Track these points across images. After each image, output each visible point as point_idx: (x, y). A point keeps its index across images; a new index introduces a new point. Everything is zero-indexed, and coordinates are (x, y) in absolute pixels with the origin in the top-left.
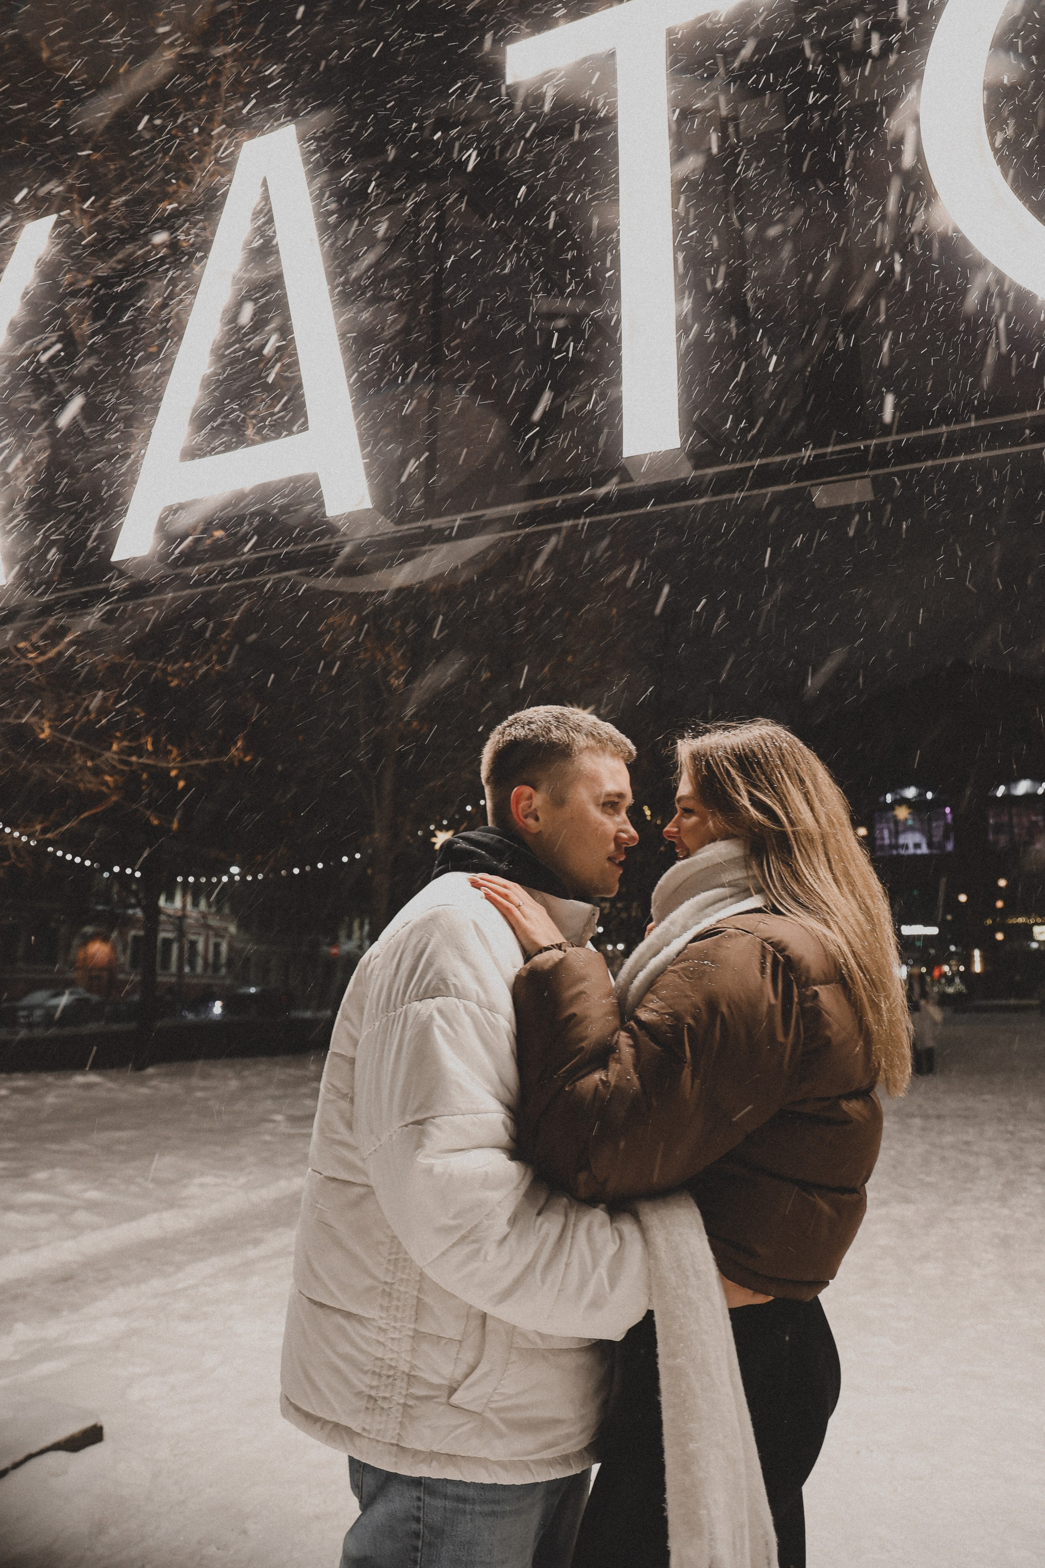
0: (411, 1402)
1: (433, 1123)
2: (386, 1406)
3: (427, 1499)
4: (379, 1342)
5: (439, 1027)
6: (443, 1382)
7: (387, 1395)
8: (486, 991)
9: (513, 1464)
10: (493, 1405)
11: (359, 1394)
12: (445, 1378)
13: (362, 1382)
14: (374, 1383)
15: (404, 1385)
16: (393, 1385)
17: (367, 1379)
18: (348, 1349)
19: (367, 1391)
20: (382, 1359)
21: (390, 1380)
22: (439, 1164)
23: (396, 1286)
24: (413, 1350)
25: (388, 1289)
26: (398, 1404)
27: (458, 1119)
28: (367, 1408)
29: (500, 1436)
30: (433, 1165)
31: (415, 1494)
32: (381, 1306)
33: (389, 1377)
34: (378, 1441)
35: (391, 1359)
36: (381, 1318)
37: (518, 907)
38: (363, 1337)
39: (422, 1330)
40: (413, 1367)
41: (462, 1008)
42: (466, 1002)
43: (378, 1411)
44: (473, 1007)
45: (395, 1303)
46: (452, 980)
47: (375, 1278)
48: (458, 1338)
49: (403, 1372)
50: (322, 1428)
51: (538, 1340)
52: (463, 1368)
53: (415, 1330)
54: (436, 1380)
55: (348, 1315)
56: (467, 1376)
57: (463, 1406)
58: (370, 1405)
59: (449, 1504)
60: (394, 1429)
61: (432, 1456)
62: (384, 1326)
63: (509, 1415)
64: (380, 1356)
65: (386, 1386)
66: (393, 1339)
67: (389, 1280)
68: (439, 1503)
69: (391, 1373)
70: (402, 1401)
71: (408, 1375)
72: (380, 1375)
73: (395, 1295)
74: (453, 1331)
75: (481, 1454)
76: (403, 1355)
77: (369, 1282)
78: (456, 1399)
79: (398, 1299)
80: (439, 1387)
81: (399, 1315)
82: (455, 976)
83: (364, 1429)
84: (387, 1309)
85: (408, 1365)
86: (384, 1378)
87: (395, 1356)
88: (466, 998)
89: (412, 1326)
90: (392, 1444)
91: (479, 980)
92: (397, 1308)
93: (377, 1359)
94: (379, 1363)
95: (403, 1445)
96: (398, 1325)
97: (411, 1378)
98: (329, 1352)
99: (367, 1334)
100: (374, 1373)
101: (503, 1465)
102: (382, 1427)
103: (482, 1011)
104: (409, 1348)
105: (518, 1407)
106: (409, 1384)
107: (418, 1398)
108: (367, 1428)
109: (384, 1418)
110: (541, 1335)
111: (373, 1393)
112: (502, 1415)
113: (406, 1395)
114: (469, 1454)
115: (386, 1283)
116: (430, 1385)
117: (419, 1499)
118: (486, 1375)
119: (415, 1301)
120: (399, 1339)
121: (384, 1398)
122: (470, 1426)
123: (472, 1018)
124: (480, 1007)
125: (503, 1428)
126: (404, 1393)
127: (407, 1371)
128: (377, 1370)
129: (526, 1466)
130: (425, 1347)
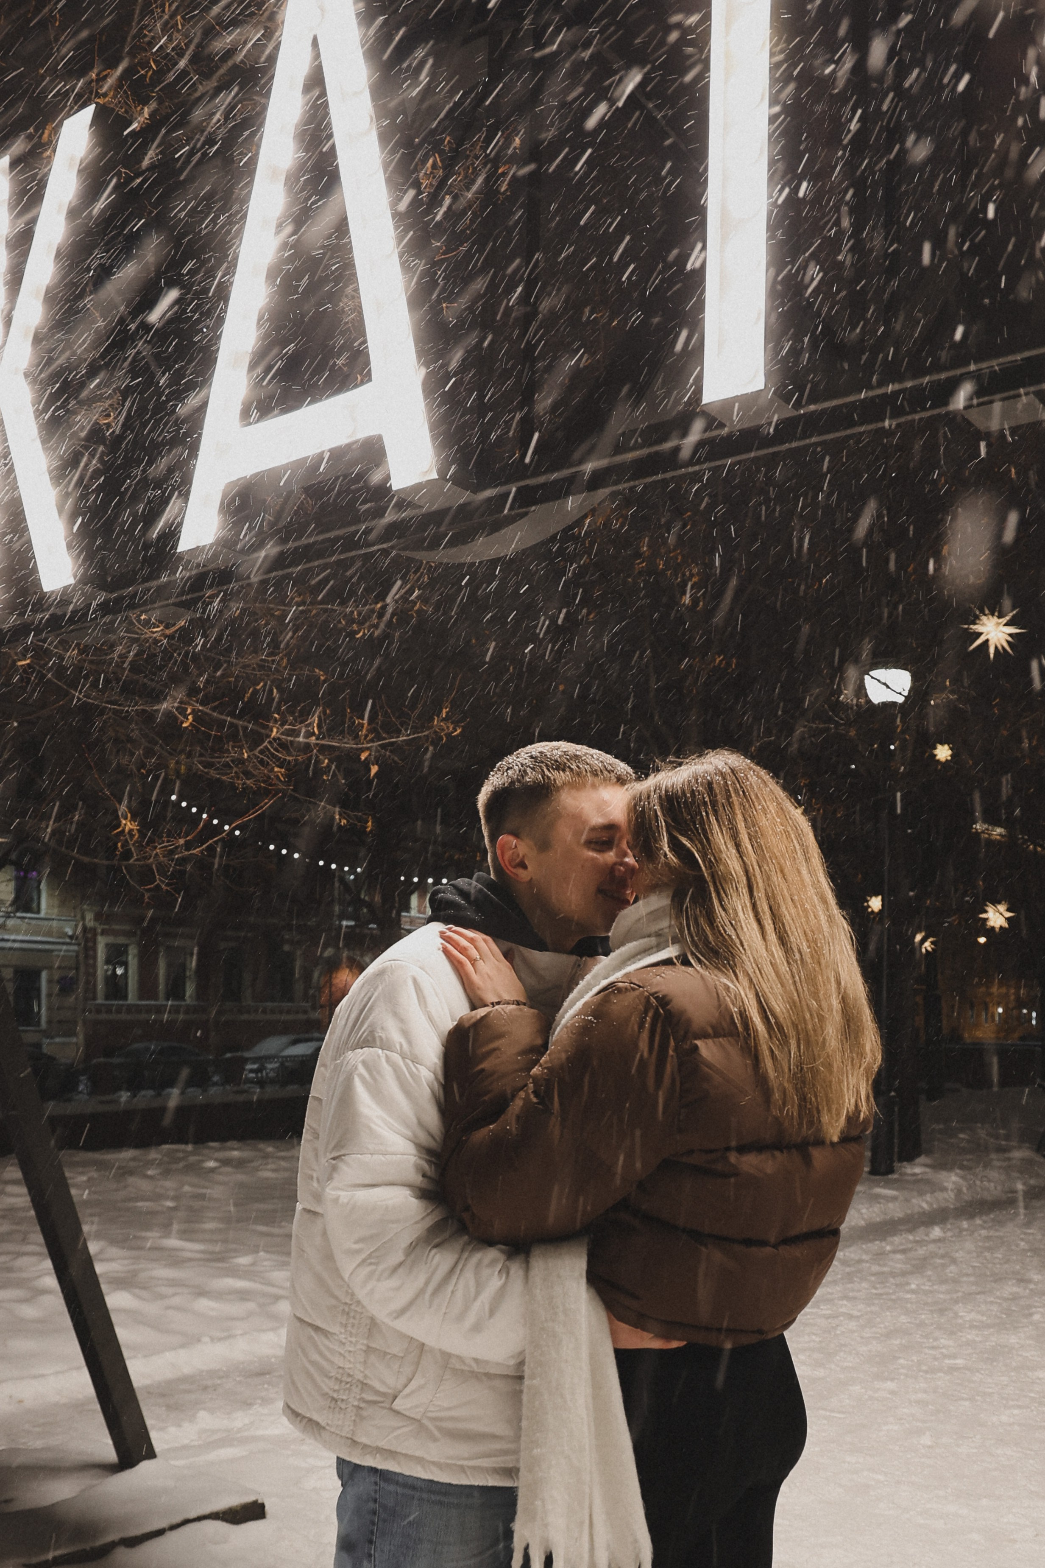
0: (362, 1405)
1: (342, 1160)
2: (343, 1406)
3: (382, 1484)
4: (340, 1354)
5: (361, 1077)
6: (390, 1391)
7: (345, 1397)
8: (410, 1043)
9: (448, 1466)
10: (429, 1414)
11: (325, 1395)
12: (389, 1388)
13: (327, 1385)
14: (337, 1387)
15: (357, 1390)
16: (350, 1390)
17: (332, 1384)
18: (316, 1357)
19: (331, 1393)
20: (343, 1368)
21: (348, 1386)
22: (344, 1196)
23: (353, 1307)
24: (365, 1362)
25: (347, 1310)
26: (353, 1406)
27: (367, 1158)
28: (330, 1407)
29: (435, 1440)
30: (339, 1196)
31: (373, 1479)
32: (341, 1323)
33: (347, 1383)
34: (337, 1435)
35: (349, 1368)
36: (341, 1333)
37: (473, 962)
38: (328, 1348)
39: (373, 1345)
40: (366, 1376)
41: (383, 1060)
42: (387, 1052)
43: (337, 1409)
44: (396, 1057)
45: (351, 1320)
46: (379, 1033)
47: (336, 1298)
48: (401, 1355)
49: (358, 1380)
50: (301, 1421)
51: (474, 1365)
52: (403, 1380)
53: (368, 1347)
54: (383, 1389)
55: (317, 1329)
56: (406, 1386)
57: (404, 1412)
58: (332, 1405)
59: (400, 1490)
60: (349, 1426)
61: (378, 1451)
62: (344, 1341)
63: (444, 1424)
64: (341, 1365)
65: (345, 1390)
66: (350, 1352)
67: (348, 1301)
68: (391, 1488)
69: (349, 1380)
70: (356, 1403)
71: (362, 1383)
72: (341, 1382)
73: (352, 1314)
74: (396, 1349)
75: (418, 1453)
76: (358, 1365)
77: (333, 1302)
78: (398, 1404)
79: (354, 1318)
80: (384, 1394)
81: (354, 1331)
82: (382, 1028)
83: (328, 1424)
84: (346, 1326)
85: (362, 1375)
86: (343, 1384)
87: (351, 1366)
88: (389, 1049)
89: (365, 1342)
90: (347, 1438)
91: (405, 1033)
92: (353, 1326)
93: (340, 1368)
94: (341, 1371)
95: (355, 1439)
96: (354, 1339)
97: (364, 1386)
98: (304, 1360)
99: (331, 1346)
100: (337, 1379)
101: (439, 1465)
102: (340, 1423)
103: (404, 1061)
104: (362, 1360)
105: (452, 1419)
106: (362, 1390)
107: (368, 1402)
108: (330, 1422)
109: (342, 1415)
110: (476, 1360)
111: (335, 1395)
112: (438, 1423)
113: (359, 1400)
114: (410, 1452)
115: (346, 1304)
116: (377, 1392)
117: (376, 1483)
118: (421, 1387)
119: (368, 1322)
120: (355, 1352)
121: (343, 1400)
122: (410, 1428)
123: (395, 1071)
124: (403, 1058)
125: (436, 1433)
126: (358, 1397)
127: (362, 1379)
128: (339, 1376)
129: (462, 1469)
130: (373, 1358)
